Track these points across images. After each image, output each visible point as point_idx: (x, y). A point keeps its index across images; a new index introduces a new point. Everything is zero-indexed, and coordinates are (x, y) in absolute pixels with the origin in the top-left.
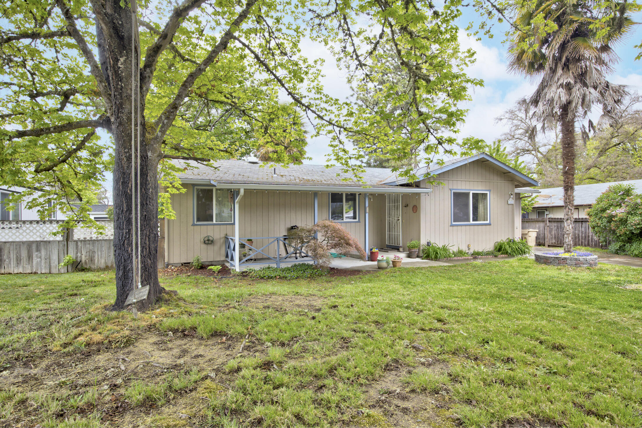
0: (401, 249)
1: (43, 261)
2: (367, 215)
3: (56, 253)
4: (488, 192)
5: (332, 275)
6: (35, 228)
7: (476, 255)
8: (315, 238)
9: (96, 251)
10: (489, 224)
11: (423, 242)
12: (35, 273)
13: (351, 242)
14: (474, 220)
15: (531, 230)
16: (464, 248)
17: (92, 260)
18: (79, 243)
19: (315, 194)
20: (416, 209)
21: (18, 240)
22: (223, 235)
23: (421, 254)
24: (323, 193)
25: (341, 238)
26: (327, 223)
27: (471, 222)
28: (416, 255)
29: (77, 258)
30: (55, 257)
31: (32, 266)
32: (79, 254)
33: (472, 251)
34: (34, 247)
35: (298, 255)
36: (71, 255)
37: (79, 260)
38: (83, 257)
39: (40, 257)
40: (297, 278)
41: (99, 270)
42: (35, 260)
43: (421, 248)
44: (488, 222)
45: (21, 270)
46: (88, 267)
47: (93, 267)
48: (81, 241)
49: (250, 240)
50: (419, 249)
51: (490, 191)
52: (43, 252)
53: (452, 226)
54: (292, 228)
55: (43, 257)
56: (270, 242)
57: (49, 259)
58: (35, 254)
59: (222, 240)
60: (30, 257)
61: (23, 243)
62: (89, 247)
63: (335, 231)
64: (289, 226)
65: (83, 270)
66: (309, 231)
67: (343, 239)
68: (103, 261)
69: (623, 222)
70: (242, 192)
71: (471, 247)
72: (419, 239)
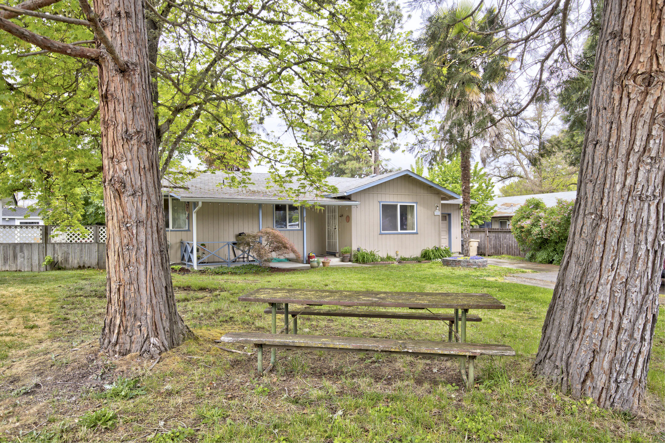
0: (337, 255)
1: (26, 261)
2: (305, 224)
3: (37, 254)
4: (415, 205)
5: (273, 272)
6: (7, 232)
7: (402, 260)
8: (260, 243)
9: (70, 252)
10: (417, 233)
11: (354, 248)
12: (20, 271)
13: (288, 246)
14: (401, 229)
15: (472, 240)
16: (392, 254)
17: (66, 260)
18: (56, 246)
19: (260, 205)
20: (348, 219)
21: (5, 242)
22: (178, 241)
23: (353, 259)
24: (267, 205)
25: (279, 242)
26: (269, 230)
27: (399, 231)
28: (348, 260)
29: (54, 258)
30: (36, 257)
31: (17, 265)
32: (56, 255)
33: (399, 257)
34: (18, 249)
35: (245, 259)
36: (49, 257)
37: (56, 260)
38: (59, 258)
39: (24, 257)
40: (245, 273)
41: (73, 269)
42: (19, 260)
43: (353, 254)
44: (415, 231)
45: (7, 268)
46: (63, 266)
47: (67, 266)
48: (58, 244)
49: (203, 245)
50: (351, 254)
51: (417, 203)
52: (26, 253)
53: (381, 234)
54: (240, 235)
55: (26, 257)
56: (221, 246)
57: (30, 258)
58: (19, 255)
59: (178, 245)
60: (15, 257)
61: (9, 244)
62: (65, 248)
63: (275, 237)
64: (238, 233)
65: (59, 269)
66: (254, 237)
67: (281, 243)
68: (76, 262)
69: (529, 232)
70: (200, 204)
71: (398, 253)
72: (351, 246)
